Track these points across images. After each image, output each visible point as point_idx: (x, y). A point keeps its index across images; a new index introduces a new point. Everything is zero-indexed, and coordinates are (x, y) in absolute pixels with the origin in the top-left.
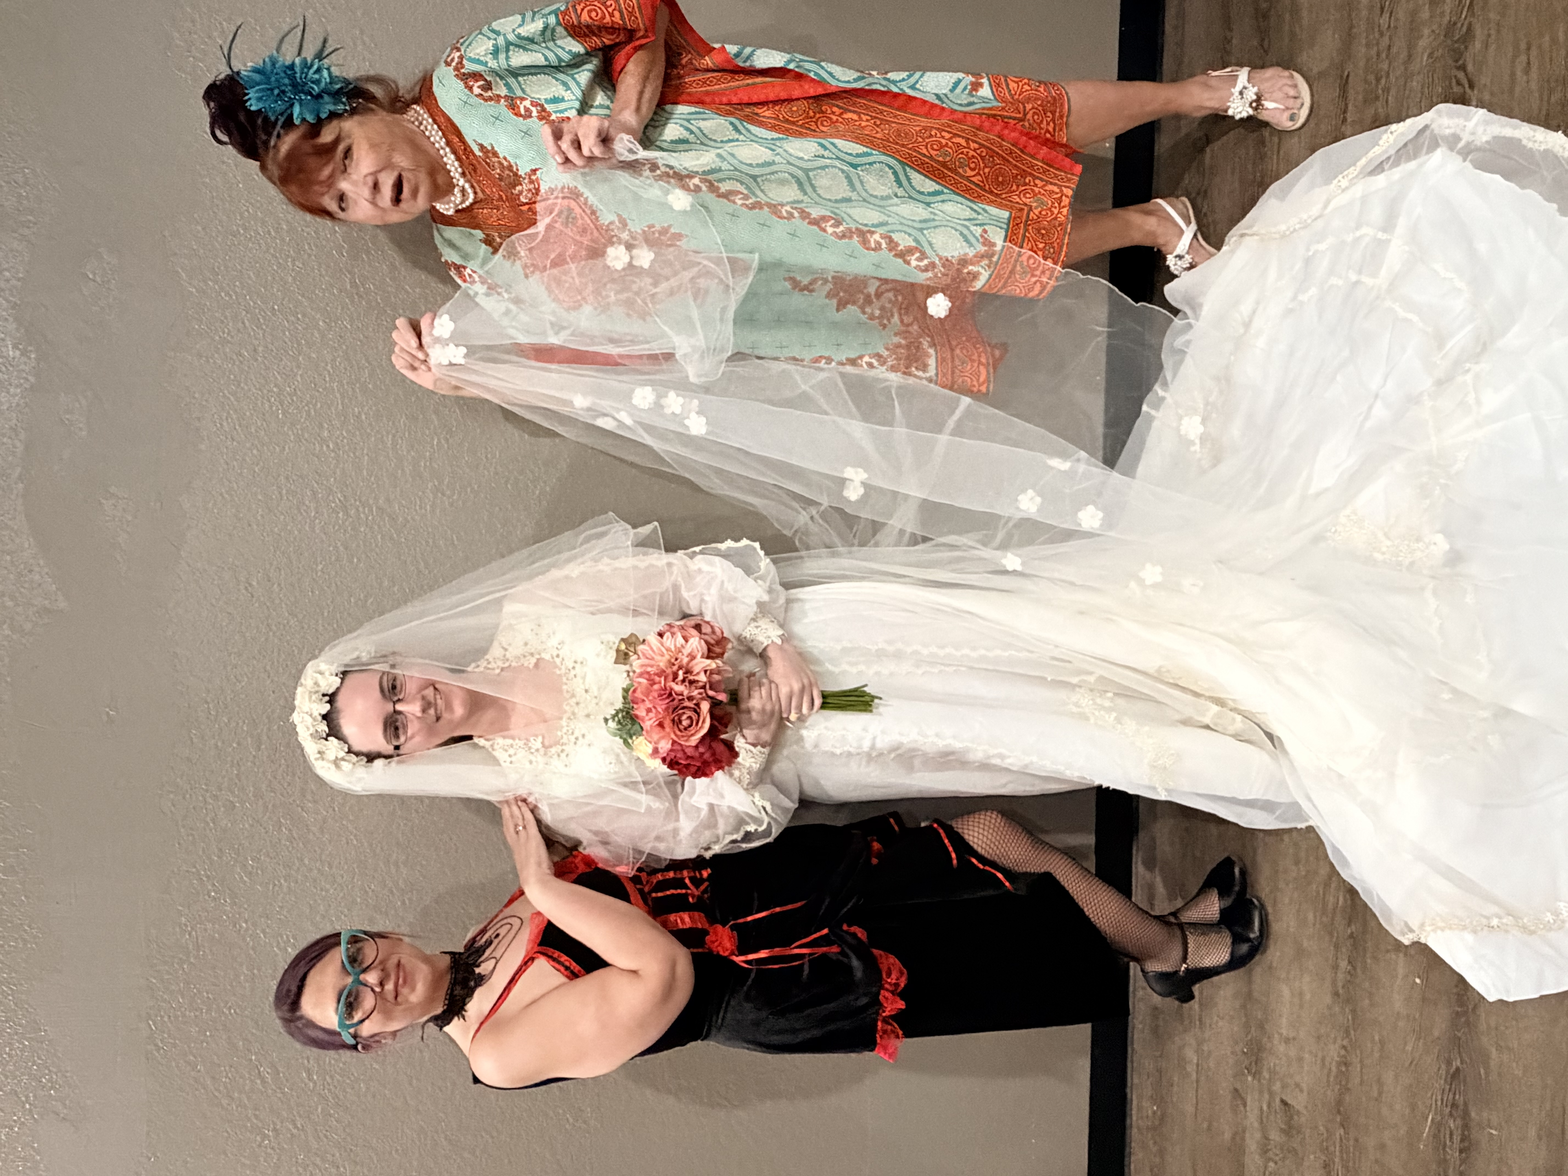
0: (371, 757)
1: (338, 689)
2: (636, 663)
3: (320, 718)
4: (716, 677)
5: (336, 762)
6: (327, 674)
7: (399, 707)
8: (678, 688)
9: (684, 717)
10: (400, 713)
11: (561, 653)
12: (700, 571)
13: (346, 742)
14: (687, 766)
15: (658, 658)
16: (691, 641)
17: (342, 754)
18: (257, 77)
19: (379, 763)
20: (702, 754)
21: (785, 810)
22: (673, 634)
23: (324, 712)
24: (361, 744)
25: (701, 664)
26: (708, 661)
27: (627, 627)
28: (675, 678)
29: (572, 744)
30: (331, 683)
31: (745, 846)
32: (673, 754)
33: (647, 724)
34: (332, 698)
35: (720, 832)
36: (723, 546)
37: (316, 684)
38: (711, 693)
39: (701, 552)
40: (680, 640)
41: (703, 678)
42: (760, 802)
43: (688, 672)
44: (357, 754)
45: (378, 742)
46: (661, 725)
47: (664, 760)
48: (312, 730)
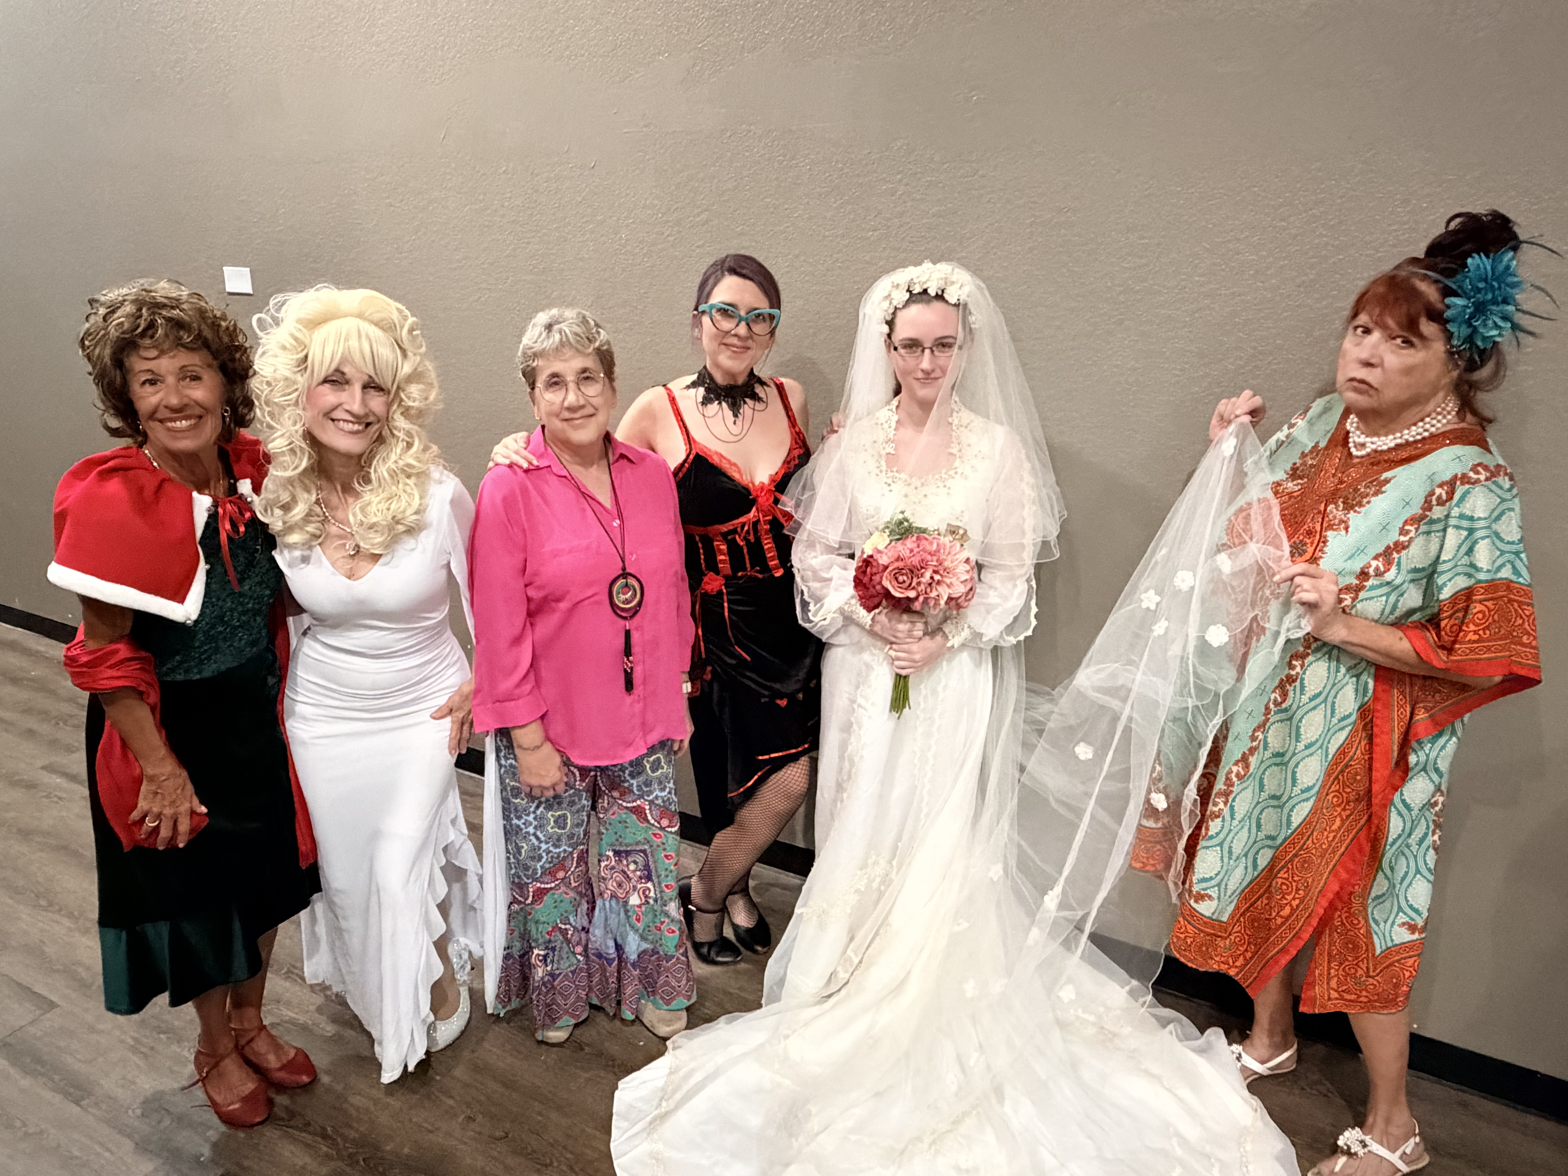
0: (890, 323)
1: (947, 302)
2: (946, 540)
3: (925, 287)
4: (932, 603)
5: (888, 297)
6: (960, 292)
7: (927, 351)
8: (928, 575)
9: (905, 578)
10: (923, 351)
11: (958, 477)
12: (1015, 586)
13: (904, 307)
14: (865, 572)
15: (950, 558)
16: (962, 586)
17: (895, 303)
18: (1501, 268)
19: (886, 329)
20: (874, 587)
21: (822, 633)
22: (968, 572)
23: (929, 291)
24: (901, 316)
25: (944, 593)
26: (945, 598)
27: (975, 534)
28: (935, 572)
29: (886, 480)
30: (952, 296)
31: (798, 601)
32: (875, 564)
33: (899, 546)
34: (940, 297)
35: (811, 584)
36: (1033, 603)
37: (953, 283)
38: (921, 599)
39: (1030, 587)
40: (963, 578)
41: (934, 594)
42: (829, 617)
43: (939, 583)
44: (894, 313)
45: (902, 332)
46: (898, 559)
47: (871, 556)
48: (915, 281)
